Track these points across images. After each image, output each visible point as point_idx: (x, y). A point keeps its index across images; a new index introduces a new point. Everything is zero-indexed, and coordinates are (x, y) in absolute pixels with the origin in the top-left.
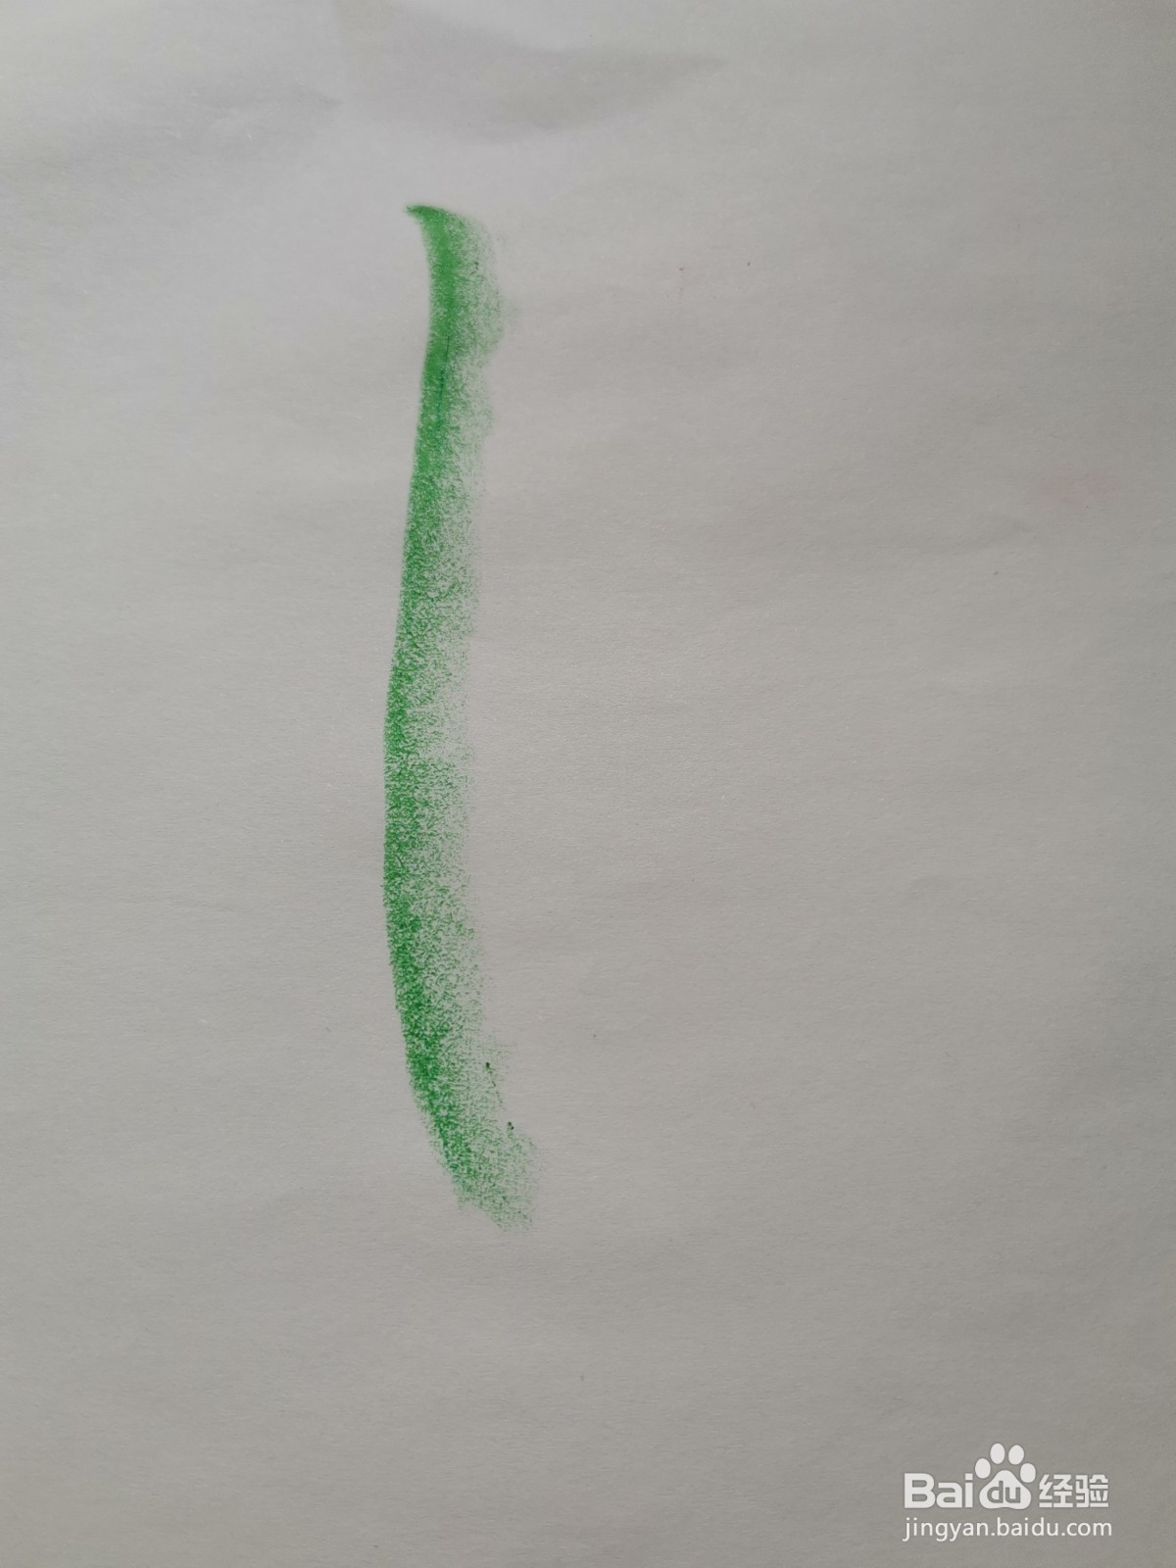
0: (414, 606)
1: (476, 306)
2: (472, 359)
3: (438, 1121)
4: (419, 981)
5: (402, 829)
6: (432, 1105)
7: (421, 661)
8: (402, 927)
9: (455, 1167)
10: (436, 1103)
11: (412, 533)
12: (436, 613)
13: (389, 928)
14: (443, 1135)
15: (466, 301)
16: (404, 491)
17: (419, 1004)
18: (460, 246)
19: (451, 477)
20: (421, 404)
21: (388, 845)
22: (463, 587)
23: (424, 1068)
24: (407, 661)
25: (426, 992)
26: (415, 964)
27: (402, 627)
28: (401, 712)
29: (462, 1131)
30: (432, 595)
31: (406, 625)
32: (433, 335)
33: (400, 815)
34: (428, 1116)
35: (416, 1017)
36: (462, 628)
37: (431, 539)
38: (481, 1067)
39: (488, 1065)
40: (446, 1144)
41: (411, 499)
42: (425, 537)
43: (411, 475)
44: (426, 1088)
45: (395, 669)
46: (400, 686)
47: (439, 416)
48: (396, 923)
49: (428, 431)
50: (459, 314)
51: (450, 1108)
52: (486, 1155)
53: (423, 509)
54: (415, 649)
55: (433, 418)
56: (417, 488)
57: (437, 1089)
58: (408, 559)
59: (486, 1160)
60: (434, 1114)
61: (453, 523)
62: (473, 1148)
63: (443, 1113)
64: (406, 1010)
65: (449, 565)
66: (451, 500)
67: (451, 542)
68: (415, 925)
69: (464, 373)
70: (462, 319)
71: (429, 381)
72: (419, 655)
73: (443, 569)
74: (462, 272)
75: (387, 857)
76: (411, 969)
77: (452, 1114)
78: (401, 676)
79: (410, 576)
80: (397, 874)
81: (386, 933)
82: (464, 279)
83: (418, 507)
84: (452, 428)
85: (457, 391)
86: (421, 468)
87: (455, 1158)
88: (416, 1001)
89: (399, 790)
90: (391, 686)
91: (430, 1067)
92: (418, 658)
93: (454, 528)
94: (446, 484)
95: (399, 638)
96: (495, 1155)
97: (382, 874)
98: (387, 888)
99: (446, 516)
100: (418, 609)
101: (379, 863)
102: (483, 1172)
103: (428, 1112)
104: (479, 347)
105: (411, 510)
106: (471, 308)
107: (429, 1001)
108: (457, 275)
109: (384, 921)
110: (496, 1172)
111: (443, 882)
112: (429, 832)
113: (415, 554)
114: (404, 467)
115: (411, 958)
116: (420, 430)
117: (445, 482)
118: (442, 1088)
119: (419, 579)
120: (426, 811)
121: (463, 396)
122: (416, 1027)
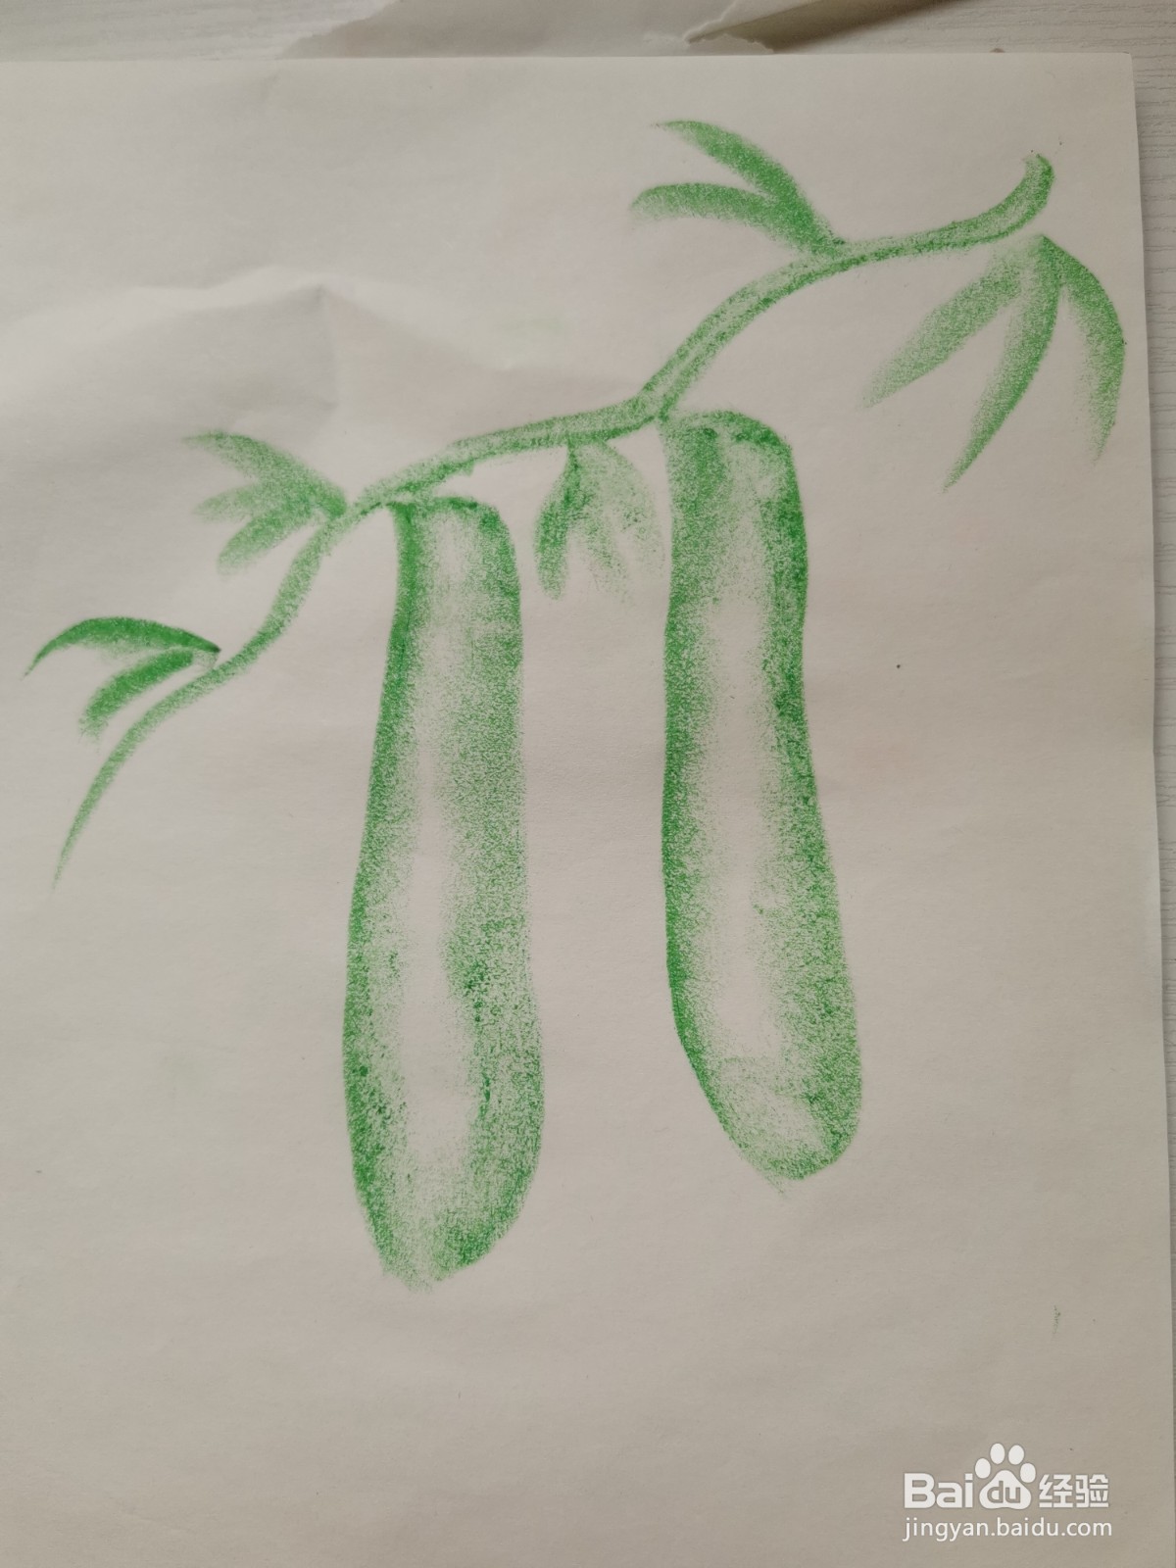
0: (375, 827)
1: (432, 587)
2: (427, 630)
3: (372, 1214)
4: (364, 1112)
5: (357, 1000)
6: (368, 1201)
7: (378, 869)
8: (354, 1071)
9: (382, 1247)
10: (372, 1201)
11: (375, 769)
12: (391, 832)
13: (345, 1072)
14: (375, 1224)
15: (424, 583)
16: (371, 735)
17: (363, 1129)
18: (423, 537)
19: (407, 725)
20: (385, 665)
21: (347, 1011)
22: (412, 813)
23: (364, 1175)
24: (368, 870)
25: (369, 1121)
26: (362, 1099)
27: (366, 843)
28: (361, 909)
29: (388, 1222)
30: (389, 818)
31: (369, 841)
32: (398, 610)
33: (355, 989)
34: (365, 1210)
35: (361, 1138)
36: (410, 846)
37: (391, 774)
38: (404, 1176)
39: (409, 1176)
40: (376, 1231)
41: (376, 742)
42: (385, 773)
43: (376, 722)
44: (365, 1189)
45: (359, 875)
46: (361, 889)
47: (400, 675)
48: (350, 1069)
49: (391, 687)
50: (419, 594)
51: (381, 1205)
52: (404, 1240)
53: (384, 751)
54: (373, 860)
55: (395, 677)
56: (380, 733)
57: (372, 1191)
58: (372, 789)
59: (403, 1244)
60: (369, 1208)
61: (407, 762)
62: (395, 1234)
63: (376, 1208)
64: (353, 1132)
65: (402, 795)
66: (406, 744)
67: (404, 778)
68: (364, 1071)
69: (420, 641)
70: (421, 598)
71: (393, 646)
72: (377, 865)
73: (398, 798)
74: (422, 560)
75: (346, 1020)
76: (359, 1103)
77: (382, 1209)
78: (362, 880)
79: (373, 802)
80: (352, 1033)
81: (342, 1074)
82: (424, 566)
83: (381, 749)
84: (409, 686)
85: (414, 655)
86: (384, 718)
87: (383, 1240)
88: (361, 1126)
89: (356, 969)
90: (356, 889)
91: (369, 1174)
92: (375, 867)
93: (407, 767)
94: (401, 731)
95: (362, 851)
96: (410, 1240)
97: (342, 1032)
98: (344, 1043)
99: (401, 757)
100: (378, 829)
101: (340, 1024)
102: (401, 1251)
103: (366, 1207)
104: (432, 622)
105: (375, 751)
106: (428, 589)
107: (370, 1127)
108: (418, 561)
109: (341, 1068)
110: (410, 1252)
111: (383, 1041)
112: (377, 1002)
113: (377, 785)
114: (372, 715)
115: (359, 1095)
116: (385, 686)
117: (401, 730)
118: (376, 1190)
119: (380, 805)
120: (375, 987)
121: (419, 661)
122: (360, 1145)
